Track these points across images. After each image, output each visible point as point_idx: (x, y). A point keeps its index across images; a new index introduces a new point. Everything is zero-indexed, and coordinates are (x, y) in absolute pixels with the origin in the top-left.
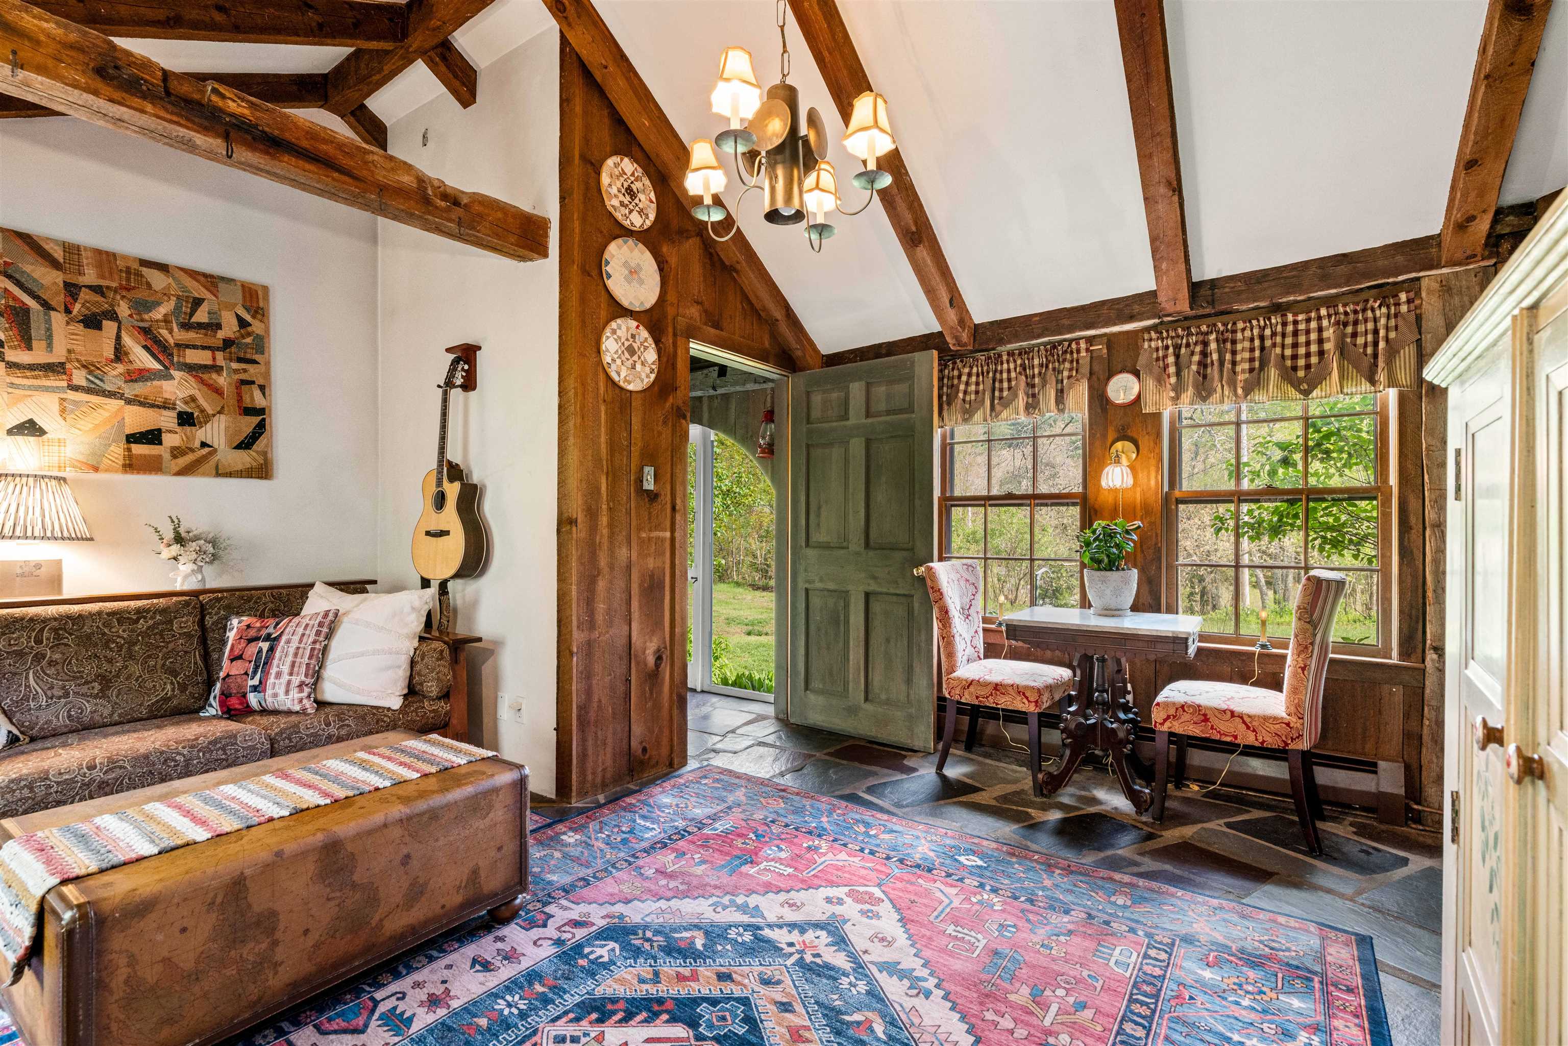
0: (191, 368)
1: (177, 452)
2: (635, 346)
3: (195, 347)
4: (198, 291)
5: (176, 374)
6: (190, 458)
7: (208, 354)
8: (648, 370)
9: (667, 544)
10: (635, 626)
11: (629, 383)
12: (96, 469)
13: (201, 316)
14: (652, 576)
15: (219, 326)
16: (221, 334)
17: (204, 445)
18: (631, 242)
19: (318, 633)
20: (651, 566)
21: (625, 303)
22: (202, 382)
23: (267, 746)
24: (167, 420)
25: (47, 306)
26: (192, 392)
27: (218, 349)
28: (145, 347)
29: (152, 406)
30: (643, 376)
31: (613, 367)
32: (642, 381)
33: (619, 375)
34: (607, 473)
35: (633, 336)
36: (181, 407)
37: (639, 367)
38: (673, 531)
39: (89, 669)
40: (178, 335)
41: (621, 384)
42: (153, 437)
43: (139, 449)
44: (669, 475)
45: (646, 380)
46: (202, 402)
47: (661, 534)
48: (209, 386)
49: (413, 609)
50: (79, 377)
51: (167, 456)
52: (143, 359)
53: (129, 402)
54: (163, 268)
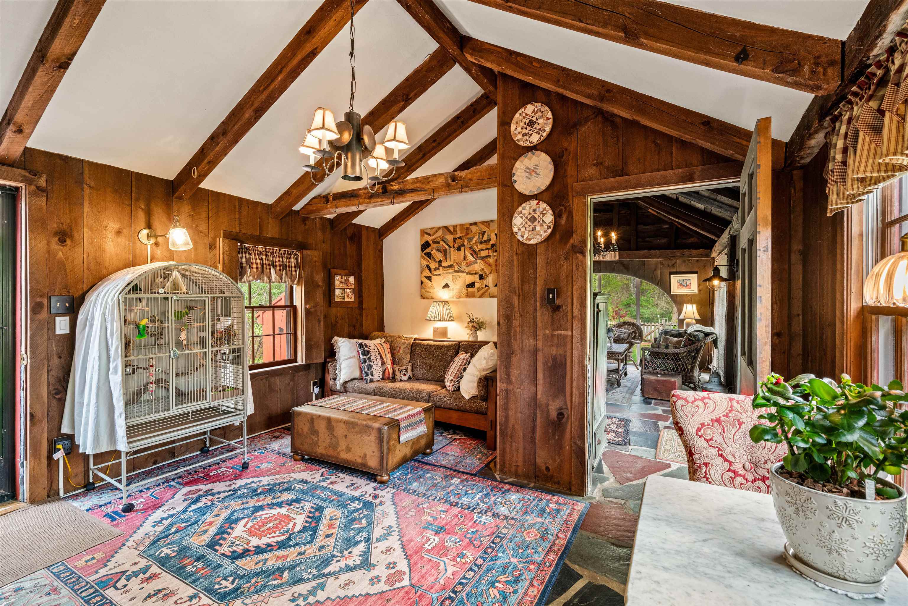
0: (482, 258)
1: (479, 289)
2: (536, 216)
3: (483, 250)
4: (484, 228)
5: (479, 261)
6: (482, 291)
7: (487, 251)
8: (545, 228)
9: (569, 339)
10: (540, 388)
11: (530, 240)
12: (460, 297)
13: (485, 238)
14: (554, 359)
15: (490, 240)
16: (491, 243)
17: (486, 286)
18: (530, 154)
19: (463, 362)
20: (554, 353)
21: (527, 193)
22: (485, 262)
23: (427, 398)
24: (476, 278)
25: (450, 247)
26: (484, 267)
27: (490, 249)
28: (471, 254)
29: (473, 274)
30: (542, 232)
31: (519, 233)
32: (541, 236)
33: (522, 236)
34: (519, 296)
35: (534, 210)
36: (480, 273)
37: (538, 228)
38: (572, 331)
39: (429, 362)
40: (480, 247)
41: (525, 242)
42: (472, 285)
43: (470, 289)
44: (570, 293)
45: (544, 235)
46: (485, 270)
47: (563, 332)
48: (487, 263)
49: (485, 358)
50: (456, 268)
51: (476, 291)
52: (470, 258)
53: (467, 274)
54: (475, 224)
